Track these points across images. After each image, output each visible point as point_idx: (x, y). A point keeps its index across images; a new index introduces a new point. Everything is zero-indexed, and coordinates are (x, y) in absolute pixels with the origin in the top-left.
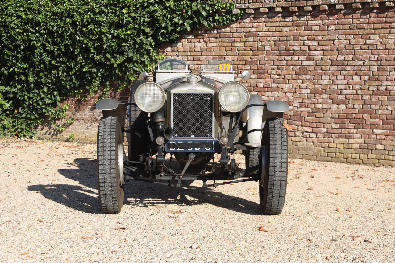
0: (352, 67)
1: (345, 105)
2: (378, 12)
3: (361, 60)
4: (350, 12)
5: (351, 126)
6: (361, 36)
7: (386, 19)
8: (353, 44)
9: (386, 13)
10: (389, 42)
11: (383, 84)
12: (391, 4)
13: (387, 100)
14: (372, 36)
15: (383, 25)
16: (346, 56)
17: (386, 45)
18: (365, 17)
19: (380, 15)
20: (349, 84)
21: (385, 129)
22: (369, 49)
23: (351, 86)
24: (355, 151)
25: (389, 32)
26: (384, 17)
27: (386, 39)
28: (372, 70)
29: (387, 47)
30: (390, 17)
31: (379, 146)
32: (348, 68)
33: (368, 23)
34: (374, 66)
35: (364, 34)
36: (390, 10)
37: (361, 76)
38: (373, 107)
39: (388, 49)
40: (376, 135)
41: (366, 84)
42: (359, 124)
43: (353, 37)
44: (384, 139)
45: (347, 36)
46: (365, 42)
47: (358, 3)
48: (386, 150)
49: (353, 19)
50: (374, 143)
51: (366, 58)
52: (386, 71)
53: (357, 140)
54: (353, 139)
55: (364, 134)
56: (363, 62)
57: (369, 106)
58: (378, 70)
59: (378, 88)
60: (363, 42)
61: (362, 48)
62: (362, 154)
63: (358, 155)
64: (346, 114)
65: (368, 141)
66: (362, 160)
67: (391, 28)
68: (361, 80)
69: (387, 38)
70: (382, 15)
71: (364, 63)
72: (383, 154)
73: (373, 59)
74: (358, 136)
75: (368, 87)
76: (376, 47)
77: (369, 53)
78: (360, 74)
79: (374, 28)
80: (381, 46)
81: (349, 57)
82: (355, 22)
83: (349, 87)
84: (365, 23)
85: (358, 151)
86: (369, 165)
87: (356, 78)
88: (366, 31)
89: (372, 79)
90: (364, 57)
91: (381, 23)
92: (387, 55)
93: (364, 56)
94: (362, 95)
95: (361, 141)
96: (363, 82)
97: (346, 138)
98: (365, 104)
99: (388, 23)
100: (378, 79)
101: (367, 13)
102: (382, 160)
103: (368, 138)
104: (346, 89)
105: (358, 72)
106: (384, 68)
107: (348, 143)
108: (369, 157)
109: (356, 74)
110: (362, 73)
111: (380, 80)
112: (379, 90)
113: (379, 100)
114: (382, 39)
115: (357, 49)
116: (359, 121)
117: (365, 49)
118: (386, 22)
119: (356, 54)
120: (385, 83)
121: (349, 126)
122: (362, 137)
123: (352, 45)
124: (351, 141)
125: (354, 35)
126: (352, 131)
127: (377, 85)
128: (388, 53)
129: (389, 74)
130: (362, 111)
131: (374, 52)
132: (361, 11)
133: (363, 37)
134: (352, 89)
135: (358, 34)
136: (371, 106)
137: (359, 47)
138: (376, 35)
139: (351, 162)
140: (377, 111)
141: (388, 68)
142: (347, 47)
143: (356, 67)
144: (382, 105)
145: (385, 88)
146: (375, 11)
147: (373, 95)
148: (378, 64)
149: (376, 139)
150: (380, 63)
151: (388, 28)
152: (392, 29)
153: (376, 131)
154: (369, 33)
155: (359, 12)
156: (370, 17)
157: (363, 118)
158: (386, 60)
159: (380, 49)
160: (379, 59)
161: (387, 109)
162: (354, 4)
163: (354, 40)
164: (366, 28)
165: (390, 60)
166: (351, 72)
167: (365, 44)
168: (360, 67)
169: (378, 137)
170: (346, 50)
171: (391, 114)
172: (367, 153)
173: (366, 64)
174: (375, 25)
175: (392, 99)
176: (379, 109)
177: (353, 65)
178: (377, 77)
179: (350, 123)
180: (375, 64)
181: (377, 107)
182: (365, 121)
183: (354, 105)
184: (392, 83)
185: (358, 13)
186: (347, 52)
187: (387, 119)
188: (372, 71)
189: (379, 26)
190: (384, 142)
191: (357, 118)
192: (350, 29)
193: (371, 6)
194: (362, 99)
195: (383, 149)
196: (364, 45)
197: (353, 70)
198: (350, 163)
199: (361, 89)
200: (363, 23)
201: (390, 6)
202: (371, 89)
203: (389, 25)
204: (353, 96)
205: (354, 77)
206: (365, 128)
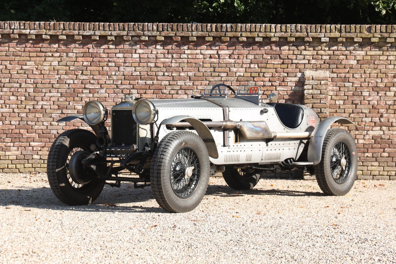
0: (9, 89)
1: (2, 122)
2: (34, 42)
3: (18, 83)
4: (6, 41)
5: (8, 140)
6: (17, 62)
7: (41, 49)
8: (10, 69)
9: (41, 44)
10: (44, 68)
11: (39, 104)
12: (48, 37)
13: (43, 117)
14: (28, 63)
15: (38, 54)
16: (3, 79)
17: (41, 70)
18: (22, 46)
19: (35, 46)
20: (6, 103)
21: (41, 142)
22: (25, 73)
23: (8, 105)
24: (11, 161)
25: (44, 60)
26: (39, 47)
27: (41, 65)
28: (29, 91)
29: (42, 73)
30: (45, 48)
31: (36, 157)
32: (5, 89)
33: (24, 51)
34: (30, 88)
35: (20, 61)
36: (45, 42)
37: (17, 96)
38: (29, 123)
39: (43, 74)
40: (33, 147)
41: (23, 103)
42: (16, 138)
43: (10, 63)
44: (40, 150)
45: (3, 62)
46: (22, 67)
47: (16, 34)
48: (42, 159)
49: (9, 47)
50: (31, 154)
51: (23, 81)
52: (42, 92)
53: (14, 152)
54: (10, 151)
55: (21, 147)
56: (19, 84)
57: (26, 122)
58: (34, 92)
59: (35, 107)
60: (19, 67)
61: (19, 72)
62: (19, 164)
63: (15, 165)
64: (3, 130)
65: (24, 152)
66: (19, 169)
67: (45, 56)
68: (17, 100)
69: (43, 65)
70: (38, 46)
71: (20, 86)
72: (39, 163)
73: (29, 82)
74: (15, 148)
75: (24, 106)
76: (32, 72)
77: (25, 77)
78: (17, 95)
79: (30, 56)
80: (37, 71)
81: (5, 80)
82: (12, 50)
83: (6, 106)
84: (21, 52)
85: (15, 162)
86: (26, 173)
87: (12, 98)
88: (22, 59)
89: (28, 99)
90: (21, 81)
91: (37, 52)
92: (42, 79)
93: (21, 79)
94: (18, 113)
95: (18, 153)
96: (20, 101)
97: (2, 151)
98: (21, 120)
99: (43, 52)
100: (34, 99)
101: (23, 43)
102: (38, 169)
103: (25, 150)
104: (3, 108)
105: (15, 93)
106: (40, 90)
107: (5, 155)
108: (26, 166)
109: (13, 95)
110: (19, 94)
111: (36, 101)
112: (35, 108)
113: (35, 117)
114: (38, 66)
115: (14, 73)
116: (16, 136)
117: (21, 74)
118: (41, 51)
119: (12, 77)
120: (41, 103)
121: (6, 140)
122: (19, 150)
123: (8, 69)
124: (7, 153)
125: (10, 61)
126: (9, 144)
127: (33, 105)
128: (43, 77)
129: (45, 95)
130: (18, 127)
131: (30, 76)
132: (17, 41)
133: (19, 63)
134: (9, 108)
135: (14, 60)
136: (28, 122)
137: (15, 71)
138: (32, 62)
139: (7, 171)
140: (33, 126)
141: (44, 90)
142: (3, 71)
143: (12, 89)
144: (38, 122)
145: (41, 107)
146: (31, 42)
147: (29, 112)
148: (34, 86)
149: (33, 150)
150: (36, 86)
151: (43, 57)
152: (47, 58)
153: (32, 144)
154: (25, 60)
155: (16, 41)
156: (26, 47)
157: (20, 133)
158: (42, 83)
159: (35, 74)
160: (35, 82)
161: (43, 125)
162: (12, 35)
163: (11, 66)
164: (22, 56)
165: (45, 84)
166: (8, 93)
167: (22, 69)
168: (17, 88)
169: (35, 149)
170: (2, 73)
171: (47, 129)
172: (24, 163)
173: (23, 86)
174: (30, 53)
175: (48, 116)
176: (36, 125)
177: (10, 87)
178: (33, 97)
179: (7, 137)
180: (31, 86)
181: (34, 123)
182: (22, 135)
183: (10, 121)
184: (47, 103)
185: (14, 42)
186: (4, 75)
187: (43, 133)
188: (29, 93)
189: (34, 54)
190: (40, 153)
191: (14, 133)
192: (6, 56)
193: (29, 37)
194: (18, 116)
195: (39, 158)
196: (20, 70)
197: (10, 92)
198: (7, 173)
199: (18, 108)
200: (19, 51)
201: (47, 38)
202: (27, 107)
203: (44, 54)
204: (9, 114)
205: (10, 97)
206: (22, 141)
